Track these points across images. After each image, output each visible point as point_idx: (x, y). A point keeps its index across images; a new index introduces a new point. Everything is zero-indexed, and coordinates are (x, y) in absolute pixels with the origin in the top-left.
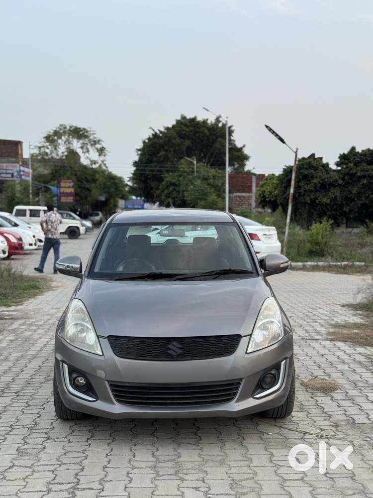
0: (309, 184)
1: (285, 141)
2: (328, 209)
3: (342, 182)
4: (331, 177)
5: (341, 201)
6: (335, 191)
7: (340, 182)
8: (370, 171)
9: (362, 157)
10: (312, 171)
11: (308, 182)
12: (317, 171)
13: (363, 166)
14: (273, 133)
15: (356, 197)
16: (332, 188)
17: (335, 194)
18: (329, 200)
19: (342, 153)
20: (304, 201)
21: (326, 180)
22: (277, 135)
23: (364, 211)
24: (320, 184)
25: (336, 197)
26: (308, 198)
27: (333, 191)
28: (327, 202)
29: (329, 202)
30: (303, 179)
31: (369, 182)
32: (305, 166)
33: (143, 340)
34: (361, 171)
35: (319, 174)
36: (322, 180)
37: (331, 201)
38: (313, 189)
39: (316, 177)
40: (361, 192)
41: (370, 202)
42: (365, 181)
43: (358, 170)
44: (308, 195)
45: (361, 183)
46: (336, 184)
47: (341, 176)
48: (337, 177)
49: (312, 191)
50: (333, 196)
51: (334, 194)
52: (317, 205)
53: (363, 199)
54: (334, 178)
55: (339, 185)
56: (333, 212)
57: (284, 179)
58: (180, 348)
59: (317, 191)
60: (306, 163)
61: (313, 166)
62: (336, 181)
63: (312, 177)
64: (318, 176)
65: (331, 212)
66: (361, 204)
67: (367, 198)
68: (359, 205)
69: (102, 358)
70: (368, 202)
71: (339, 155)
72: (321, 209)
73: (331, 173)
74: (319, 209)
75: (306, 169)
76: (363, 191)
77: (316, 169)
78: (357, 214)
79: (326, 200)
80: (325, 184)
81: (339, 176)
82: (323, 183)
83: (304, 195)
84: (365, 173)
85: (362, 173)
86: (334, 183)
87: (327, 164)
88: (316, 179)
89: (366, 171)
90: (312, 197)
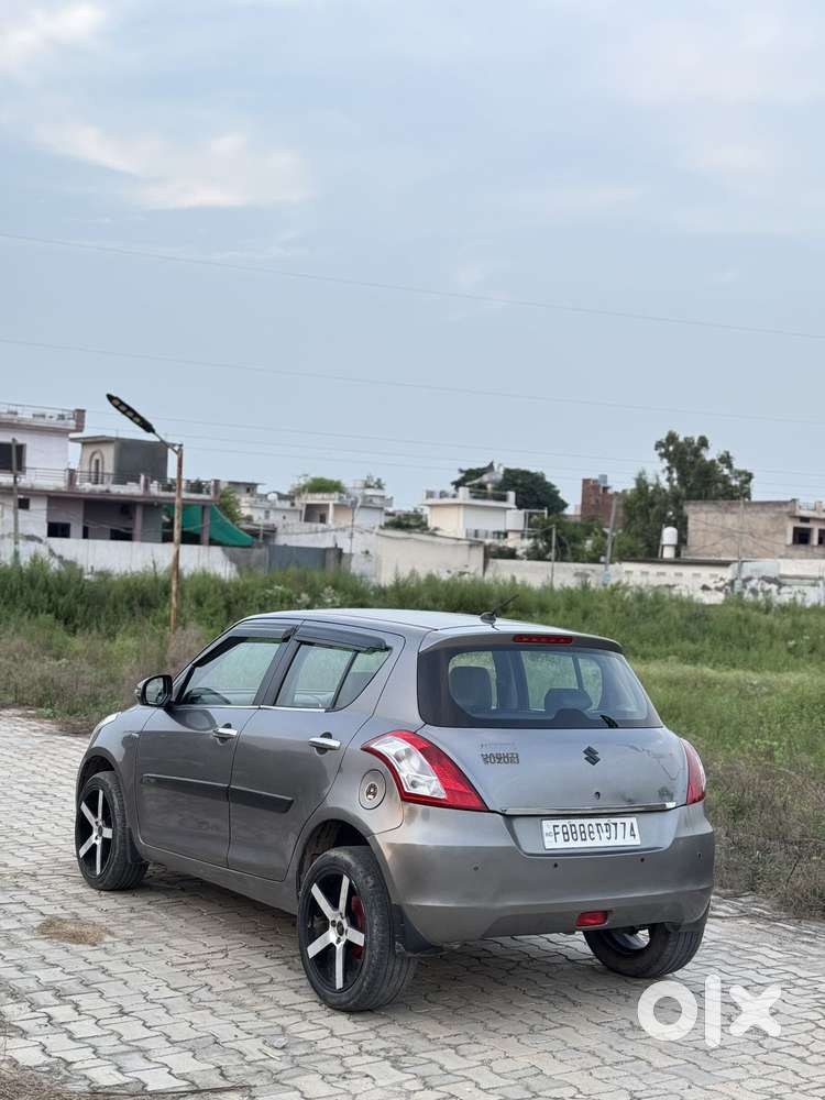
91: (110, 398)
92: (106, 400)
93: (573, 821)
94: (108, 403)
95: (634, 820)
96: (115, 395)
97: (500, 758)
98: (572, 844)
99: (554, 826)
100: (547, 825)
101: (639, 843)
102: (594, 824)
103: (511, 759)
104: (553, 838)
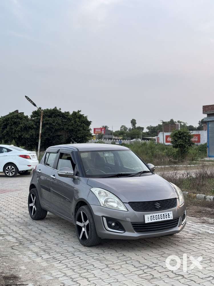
0: (17, 127)
1: (36, 105)
2: (28, 141)
3: (36, 126)
4: (30, 124)
5: (35, 137)
6: (32, 131)
7: (35, 126)
8: (50, 121)
9: (46, 113)
10: (19, 120)
11: (17, 126)
12: (22, 120)
13: (46, 118)
14: (29, 101)
15: (43, 135)
16: (30, 130)
17: (33, 133)
18: (29, 136)
19: (34, 111)
20: (14, 137)
21: (27, 125)
22: (32, 102)
23: (47, 142)
24: (24, 127)
25: (33, 134)
26: (17, 135)
27: (31, 131)
28: (28, 137)
29: (29, 137)
30: (13, 124)
31: (50, 127)
32: (15, 117)
33: (144, 203)
34: (45, 121)
35: (23, 122)
36: (25, 125)
37: (30, 137)
38: (20, 130)
39: (22, 123)
40: (46, 132)
41: (50, 137)
42: (48, 126)
43: (44, 120)
44: (17, 133)
45: (46, 127)
46: (33, 128)
47: (35, 123)
48: (33, 124)
49: (19, 131)
50: (31, 134)
51: (31, 133)
52: (22, 139)
53: (47, 136)
54: (31, 124)
55: (34, 128)
56: (31, 143)
57: (2, 124)
58: (159, 205)
59: (22, 131)
60: (15, 115)
61: (19, 117)
62: (33, 126)
63: (19, 123)
64: (23, 123)
65: (30, 143)
66: (46, 139)
67: (49, 135)
68: (45, 139)
69: (128, 212)
70: (49, 137)
71: (32, 112)
72: (24, 141)
73: (29, 121)
74: (23, 141)
75: (16, 118)
76: (47, 131)
77: (21, 119)
78: (43, 144)
79: (27, 136)
80: (27, 127)
81: (34, 123)
82: (26, 127)
83: (14, 133)
84: (48, 122)
85: (46, 122)
86: (31, 127)
87: (27, 116)
88: (22, 125)
89: (48, 121)
90: (20, 134)
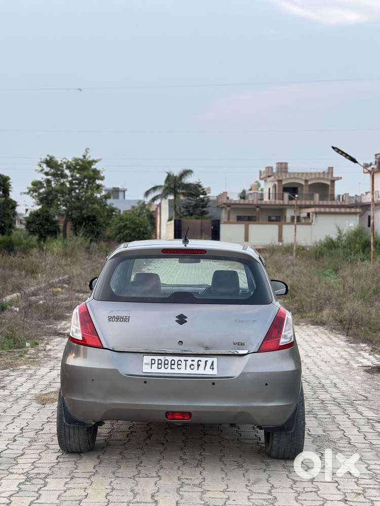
91: (334, 148)
92: (331, 148)
93: (167, 358)
94: (333, 150)
95: (215, 359)
96: (335, 146)
97: (118, 319)
98: (163, 370)
99: (152, 360)
100: (147, 359)
101: (216, 373)
102: (182, 360)
103: (126, 319)
104: (148, 367)
